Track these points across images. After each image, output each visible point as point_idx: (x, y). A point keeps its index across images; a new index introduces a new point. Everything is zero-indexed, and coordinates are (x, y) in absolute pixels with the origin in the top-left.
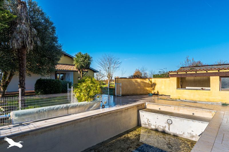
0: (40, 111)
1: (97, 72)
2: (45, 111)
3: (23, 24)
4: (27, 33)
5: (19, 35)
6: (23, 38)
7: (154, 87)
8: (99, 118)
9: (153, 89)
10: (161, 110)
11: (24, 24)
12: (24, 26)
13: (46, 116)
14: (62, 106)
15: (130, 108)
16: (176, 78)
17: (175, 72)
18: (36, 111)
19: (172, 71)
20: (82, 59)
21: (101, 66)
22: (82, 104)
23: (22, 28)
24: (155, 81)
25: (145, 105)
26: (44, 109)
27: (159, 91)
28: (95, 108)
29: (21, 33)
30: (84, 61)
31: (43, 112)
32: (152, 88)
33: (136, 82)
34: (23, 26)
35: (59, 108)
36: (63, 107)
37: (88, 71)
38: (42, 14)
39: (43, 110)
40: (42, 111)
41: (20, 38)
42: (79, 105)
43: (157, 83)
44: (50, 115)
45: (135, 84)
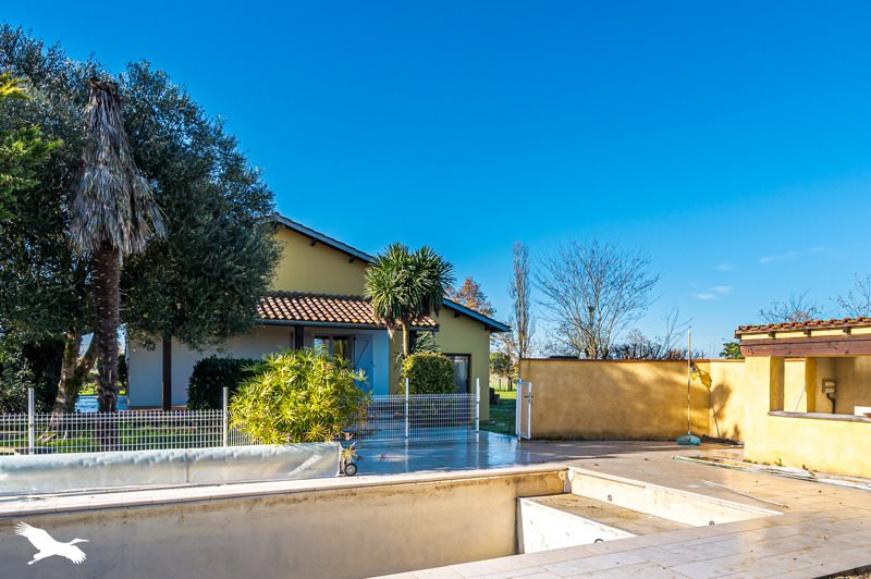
0: (81, 463)
1: (502, 331)
2: (102, 464)
3: (101, 166)
4: (113, 192)
5: (90, 206)
6: (103, 216)
7: (722, 407)
8: (294, 505)
9: (718, 416)
10: (615, 502)
11: (106, 164)
12: (106, 172)
13: (103, 483)
14: (165, 452)
15: (466, 484)
16: (768, 359)
17: (761, 329)
18: (67, 462)
19: (749, 328)
20: (401, 275)
21: (552, 301)
22: (252, 453)
23: (97, 181)
24: (724, 373)
25: (567, 478)
26: (98, 460)
27: (741, 428)
28: (308, 473)
29: (95, 196)
30: (409, 282)
31: (94, 466)
32: (711, 412)
33: (630, 378)
34: (103, 173)
35: (153, 459)
36: (168, 458)
37: (437, 326)
38: (190, 113)
39: (95, 459)
40: (90, 464)
41: (94, 213)
42: (235, 455)
43: (732, 382)
44: (117, 480)
45: (618, 391)
